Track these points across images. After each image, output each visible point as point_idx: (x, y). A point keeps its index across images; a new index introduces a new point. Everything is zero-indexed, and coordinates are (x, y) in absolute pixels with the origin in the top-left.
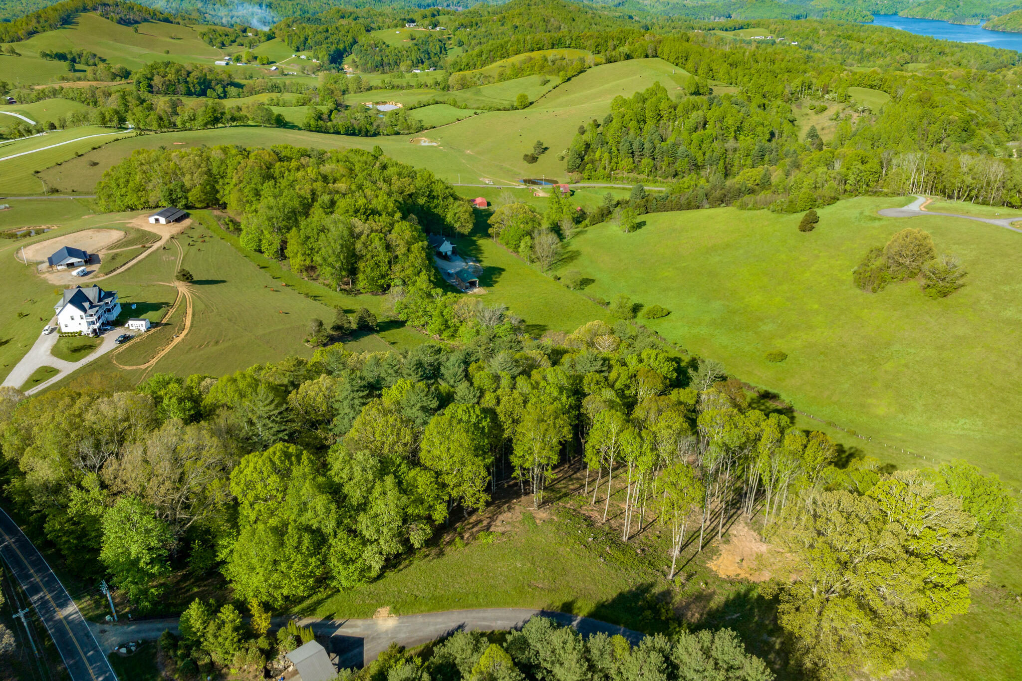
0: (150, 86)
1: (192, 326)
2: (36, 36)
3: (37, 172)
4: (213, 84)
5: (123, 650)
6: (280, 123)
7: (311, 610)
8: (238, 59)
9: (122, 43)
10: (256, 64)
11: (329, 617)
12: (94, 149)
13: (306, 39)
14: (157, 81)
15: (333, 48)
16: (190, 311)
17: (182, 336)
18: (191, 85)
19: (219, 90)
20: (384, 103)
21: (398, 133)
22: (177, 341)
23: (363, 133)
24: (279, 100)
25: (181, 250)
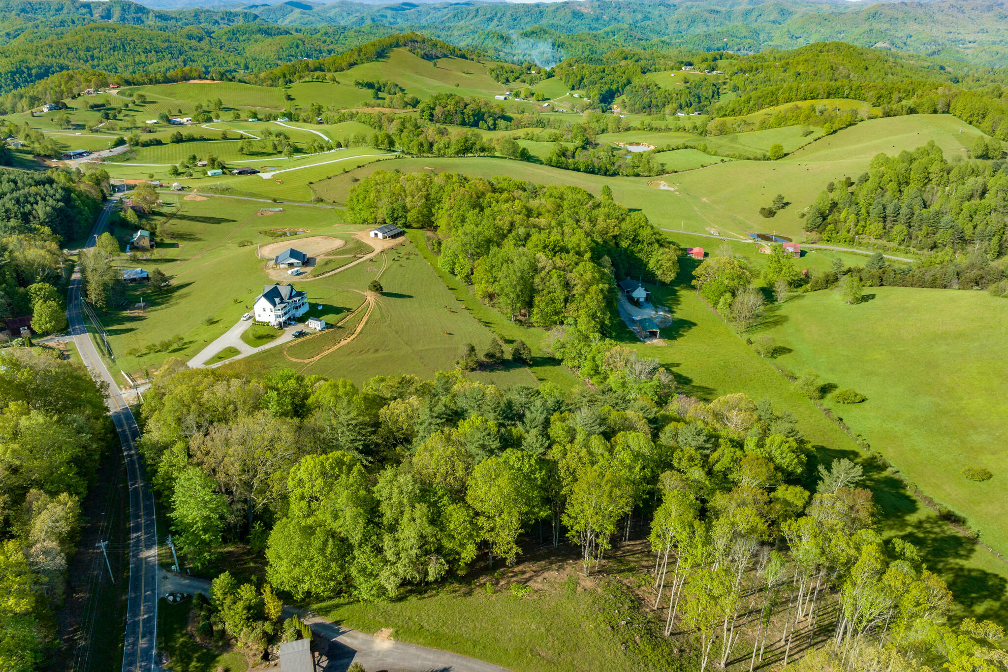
0: (432, 115)
1: (361, 333)
2: (355, 67)
3: (311, 183)
4: (486, 116)
5: (171, 598)
6: (525, 156)
7: (326, 611)
8: (517, 95)
9: (421, 75)
10: (532, 101)
11: (338, 623)
12: (359, 167)
13: (583, 78)
14: (438, 111)
15: (606, 88)
16: (365, 319)
17: (349, 340)
18: (466, 116)
19: (490, 122)
20: (638, 144)
21: (637, 175)
22: (343, 343)
23: (602, 172)
24: (533, 135)
25: (386, 263)
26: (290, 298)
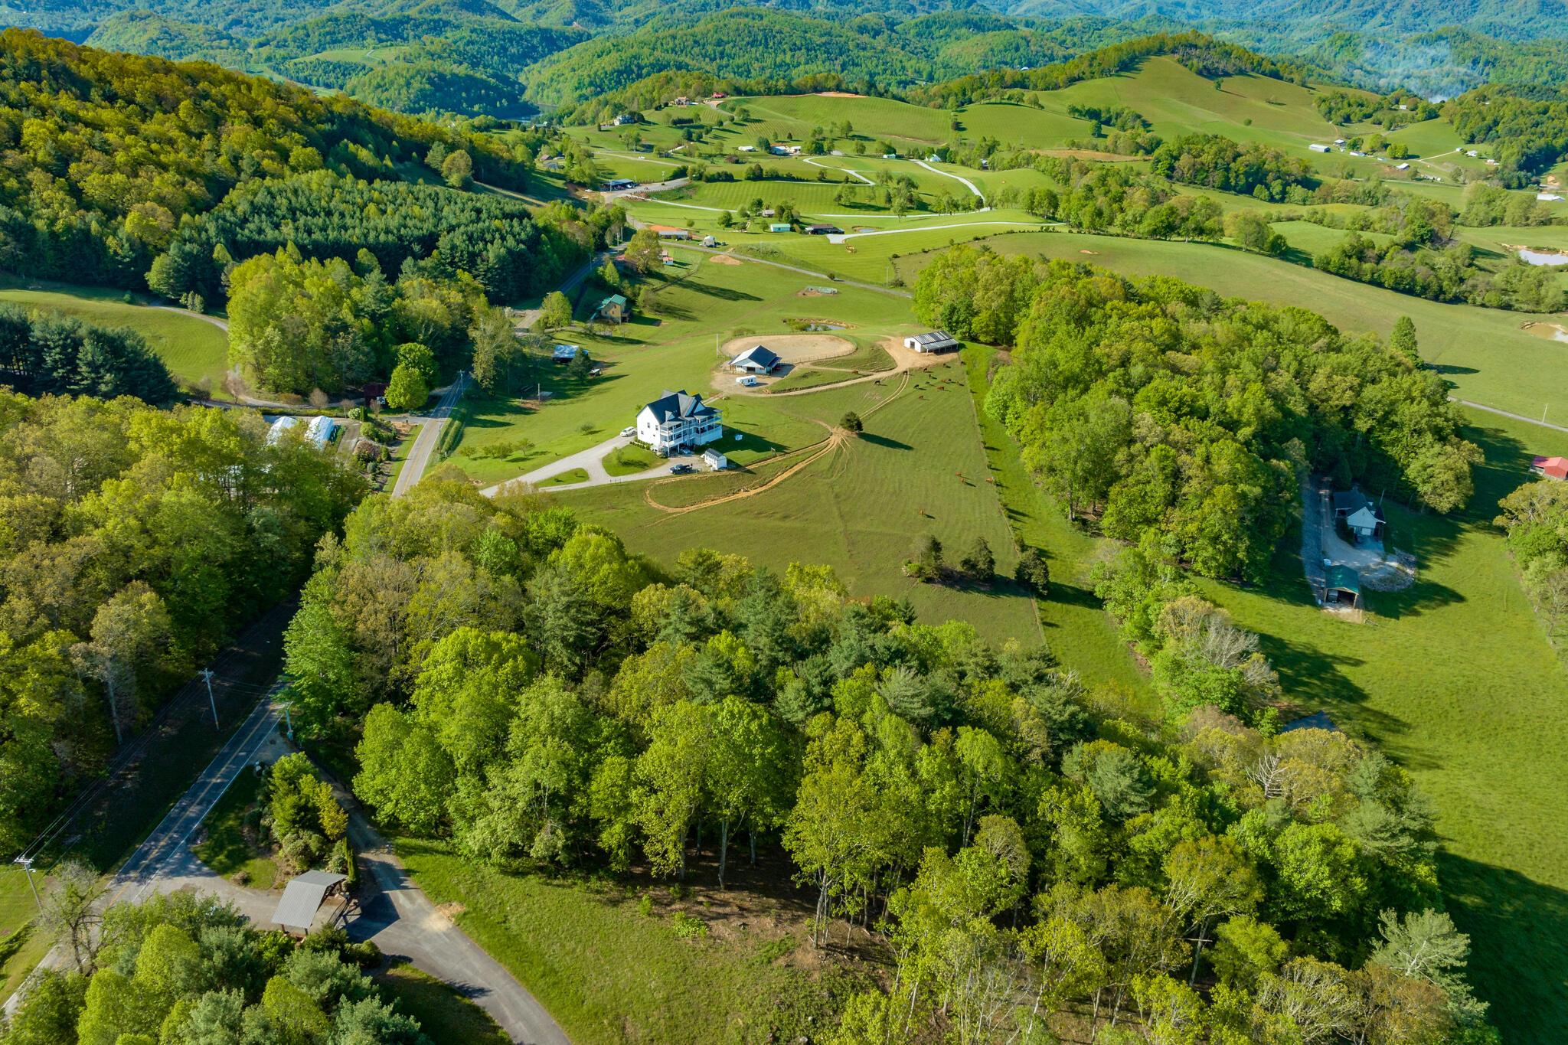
0: (1172, 168)
1: (776, 486)
2: (1079, 84)
3: (896, 257)
4: (1270, 177)
5: (258, 768)
6: (1280, 251)
7: (406, 851)
8: (1355, 146)
9: (1189, 102)
10: (1381, 158)
11: (408, 872)
12: (977, 239)
13: (1496, 123)
14: (1184, 161)
15: (1541, 142)
16: (796, 468)
17: (752, 492)
18: (1232, 175)
19: (1276, 187)
20: (1554, 251)
21: (1507, 307)
22: (742, 495)
23: (1430, 294)
24: (1325, 214)
25: (905, 387)
26: (692, 414)
